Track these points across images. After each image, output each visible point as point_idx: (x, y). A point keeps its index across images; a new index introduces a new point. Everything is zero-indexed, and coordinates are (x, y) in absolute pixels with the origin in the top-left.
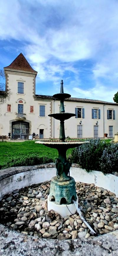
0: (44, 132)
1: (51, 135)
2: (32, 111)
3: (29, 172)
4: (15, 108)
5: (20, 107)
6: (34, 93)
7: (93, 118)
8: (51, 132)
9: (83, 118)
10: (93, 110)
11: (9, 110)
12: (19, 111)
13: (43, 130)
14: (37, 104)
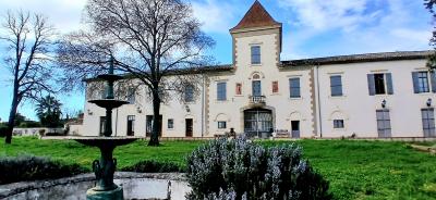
0: (301, 126)
1: (315, 132)
2: (275, 89)
3: (129, 180)
4: (248, 89)
5: (256, 85)
6: (278, 59)
7: (417, 92)
8: (315, 126)
9: (391, 93)
10: (413, 73)
11: (239, 91)
12: (254, 91)
13: (298, 122)
14: (284, 78)
